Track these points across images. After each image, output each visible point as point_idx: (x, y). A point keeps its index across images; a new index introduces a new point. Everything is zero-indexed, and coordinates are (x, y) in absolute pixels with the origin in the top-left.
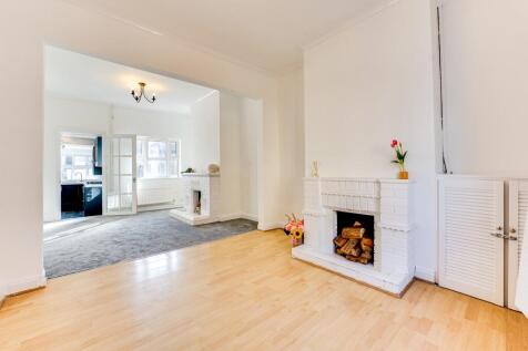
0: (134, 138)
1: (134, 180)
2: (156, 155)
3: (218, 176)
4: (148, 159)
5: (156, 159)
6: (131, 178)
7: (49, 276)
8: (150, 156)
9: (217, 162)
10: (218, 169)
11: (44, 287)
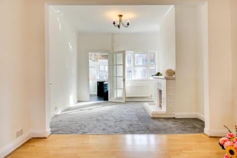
0: (124, 53)
1: (124, 80)
2: (141, 63)
3: (174, 79)
4: (135, 66)
5: (140, 66)
6: (122, 79)
7: (53, 132)
8: (136, 64)
9: (173, 68)
10: (174, 73)
11: (46, 138)
